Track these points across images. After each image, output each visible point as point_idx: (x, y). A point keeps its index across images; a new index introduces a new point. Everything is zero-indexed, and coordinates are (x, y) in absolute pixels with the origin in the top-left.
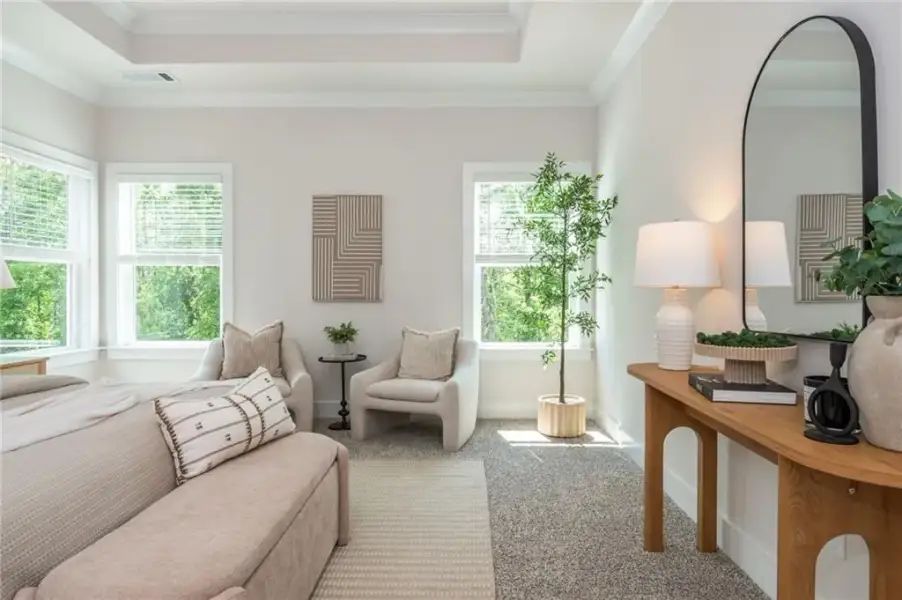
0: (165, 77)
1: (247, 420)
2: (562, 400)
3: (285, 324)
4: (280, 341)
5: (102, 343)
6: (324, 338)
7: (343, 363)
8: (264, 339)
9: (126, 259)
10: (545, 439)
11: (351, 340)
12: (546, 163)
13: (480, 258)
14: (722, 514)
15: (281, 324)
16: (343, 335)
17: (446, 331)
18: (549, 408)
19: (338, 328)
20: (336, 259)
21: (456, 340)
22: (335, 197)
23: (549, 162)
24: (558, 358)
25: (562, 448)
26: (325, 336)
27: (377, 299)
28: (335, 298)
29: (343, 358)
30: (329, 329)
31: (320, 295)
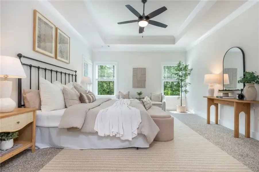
0: (109, 46)
2: (181, 106)
4: (129, 95)
6: (137, 94)
9: (96, 80)
11: (142, 95)
13: (163, 80)
14: (219, 119)
15: (129, 92)
16: (140, 94)
17: (159, 93)
18: (179, 107)
19: (139, 92)
20: (137, 80)
22: (137, 68)
23: (180, 62)
24: (181, 98)
25: (182, 114)
27: (145, 87)
28: (137, 87)
29: (140, 98)
30: (137, 93)
31: (134, 87)
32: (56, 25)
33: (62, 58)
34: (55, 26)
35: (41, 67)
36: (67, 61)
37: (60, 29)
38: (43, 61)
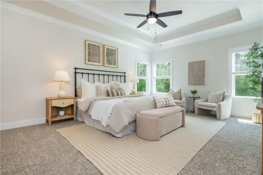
1: (166, 101)
3: (182, 90)
4: (180, 93)
5: (151, 92)
7: (194, 98)
8: (177, 92)
9: (155, 78)
10: (253, 123)
11: (196, 93)
12: (254, 45)
13: (234, 73)
15: (181, 89)
16: (194, 92)
17: (221, 92)
18: (255, 115)
19: (193, 90)
20: (193, 76)
21: (224, 94)
22: (193, 62)
23: (255, 44)
25: (259, 126)
26: (190, 92)
27: (204, 84)
28: (193, 84)
29: (194, 97)
30: (191, 91)
31: (190, 84)
32: (102, 43)
33: (109, 64)
34: (102, 45)
35: (95, 73)
36: (116, 66)
37: (106, 45)
38: (95, 69)
